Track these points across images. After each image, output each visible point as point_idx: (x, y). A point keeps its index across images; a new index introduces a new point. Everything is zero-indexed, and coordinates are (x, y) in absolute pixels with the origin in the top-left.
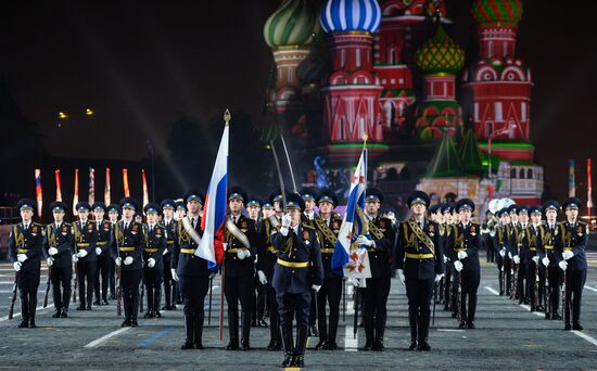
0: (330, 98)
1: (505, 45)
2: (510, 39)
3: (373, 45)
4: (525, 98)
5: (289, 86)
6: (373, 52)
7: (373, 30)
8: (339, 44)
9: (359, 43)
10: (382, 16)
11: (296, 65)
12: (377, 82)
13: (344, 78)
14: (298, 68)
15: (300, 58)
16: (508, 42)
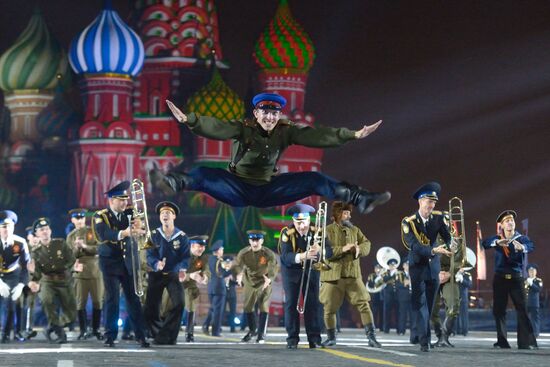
0: (80, 154)
1: (293, 96)
2: (299, 89)
3: (133, 91)
4: (316, 162)
5: (26, 140)
6: (133, 99)
7: (134, 73)
8: (92, 88)
9: (117, 88)
10: (146, 57)
11: (35, 113)
12: (138, 136)
13: (98, 130)
14: (38, 118)
15: (41, 105)
16: (297, 93)
